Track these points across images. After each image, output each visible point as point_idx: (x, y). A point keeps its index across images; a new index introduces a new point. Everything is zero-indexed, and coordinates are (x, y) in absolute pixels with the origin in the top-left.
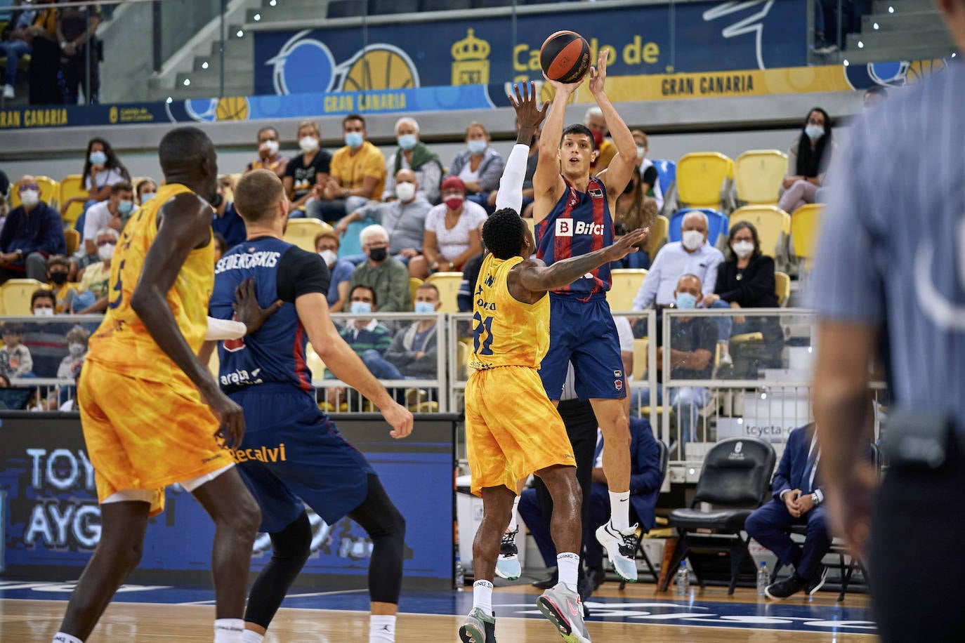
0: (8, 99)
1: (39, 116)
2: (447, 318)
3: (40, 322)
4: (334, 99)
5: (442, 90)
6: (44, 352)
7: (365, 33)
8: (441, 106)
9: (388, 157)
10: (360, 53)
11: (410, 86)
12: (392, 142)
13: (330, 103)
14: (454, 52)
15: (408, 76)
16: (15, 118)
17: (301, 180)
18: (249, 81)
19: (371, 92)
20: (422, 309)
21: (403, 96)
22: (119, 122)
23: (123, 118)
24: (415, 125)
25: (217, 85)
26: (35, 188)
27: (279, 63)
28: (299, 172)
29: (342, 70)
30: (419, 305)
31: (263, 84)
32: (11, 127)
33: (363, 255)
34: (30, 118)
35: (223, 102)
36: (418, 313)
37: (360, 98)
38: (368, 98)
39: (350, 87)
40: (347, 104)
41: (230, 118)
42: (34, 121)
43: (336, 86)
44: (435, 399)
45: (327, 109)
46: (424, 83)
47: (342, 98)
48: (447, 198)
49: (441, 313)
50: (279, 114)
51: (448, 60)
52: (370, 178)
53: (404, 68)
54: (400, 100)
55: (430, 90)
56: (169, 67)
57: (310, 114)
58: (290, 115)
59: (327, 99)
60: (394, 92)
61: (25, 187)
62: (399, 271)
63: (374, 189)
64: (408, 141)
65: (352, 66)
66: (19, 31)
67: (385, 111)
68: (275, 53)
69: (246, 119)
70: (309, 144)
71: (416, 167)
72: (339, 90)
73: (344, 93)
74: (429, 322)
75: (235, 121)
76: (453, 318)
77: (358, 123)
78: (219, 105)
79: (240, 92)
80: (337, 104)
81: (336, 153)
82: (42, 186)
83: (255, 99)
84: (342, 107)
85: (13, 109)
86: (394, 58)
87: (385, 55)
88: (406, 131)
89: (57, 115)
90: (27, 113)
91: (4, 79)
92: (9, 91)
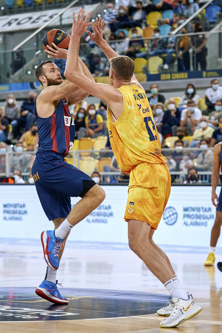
0: (166, 70)
1: (177, 76)
3: (178, 151)
16: (168, 76)
22: (207, 77)
23: (208, 75)
32: (167, 80)
34: (174, 76)
42: (175, 77)
66: (169, 45)
82: (176, 101)
85: (168, 73)
89: (184, 75)
90: (173, 75)
91: (164, 62)
92: (166, 67)
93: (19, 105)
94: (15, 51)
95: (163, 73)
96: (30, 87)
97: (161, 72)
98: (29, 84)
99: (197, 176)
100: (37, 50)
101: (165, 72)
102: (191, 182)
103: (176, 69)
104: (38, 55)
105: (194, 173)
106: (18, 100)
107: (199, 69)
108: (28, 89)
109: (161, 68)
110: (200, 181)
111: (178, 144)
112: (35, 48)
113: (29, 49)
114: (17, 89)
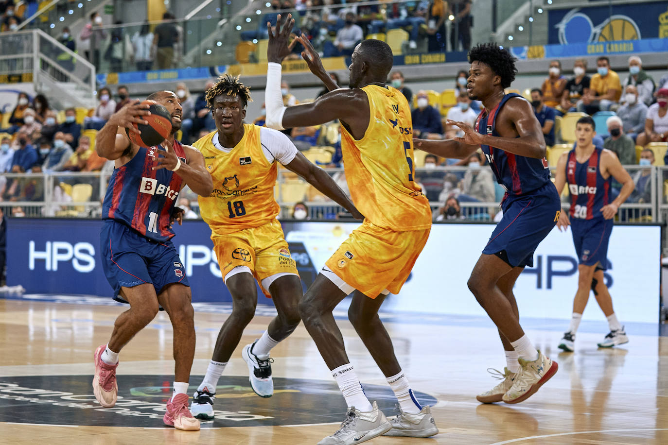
0: (413, 49)
1: (429, 58)
2: (657, 169)
3: (428, 172)
4: (593, 46)
5: (654, 41)
6: (431, 188)
7: (611, 9)
8: (654, 50)
9: (624, 78)
10: (607, 21)
11: (635, 39)
12: (626, 70)
13: (591, 49)
14: (660, 20)
15: (633, 32)
16: (416, 59)
17: (574, 92)
18: (545, 37)
19: (614, 42)
20: (644, 163)
21: (632, 44)
24: (639, 61)
25: (528, 39)
26: (425, 97)
27: (562, 27)
28: (573, 87)
29: (596, 30)
30: (642, 161)
31: (553, 38)
32: (415, 64)
33: (608, 134)
34: (425, 59)
35: (531, 49)
36: (641, 166)
37: (607, 45)
38: (612, 46)
39: (602, 40)
40: (600, 49)
41: (534, 57)
42: (427, 60)
43: (594, 39)
44: (650, 214)
45: (589, 52)
46: (643, 37)
47: (597, 46)
48: (660, 100)
49: (653, 167)
50: (562, 55)
51: (658, 24)
52: (612, 90)
53: (632, 29)
54: (630, 47)
55: (647, 41)
56: (501, 30)
57: (580, 54)
58: (569, 55)
59: (589, 47)
60: (627, 42)
61: (420, 97)
62: (629, 142)
63: (616, 95)
64: (635, 70)
65: (603, 28)
66: (419, 12)
67: (622, 52)
68: (559, 20)
69: (544, 58)
70: (579, 71)
71: (639, 82)
72: (596, 41)
73: (598, 43)
74: (648, 170)
75: (538, 59)
76: (661, 169)
77: (605, 62)
78: (529, 51)
79: (541, 43)
80: (595, 49)
81: (594, 77)
82: (430, 97)
83: (549, 47)
84: (598, 51)
85: (415, 54)
86: (627, 24)
87: (621, 22)
88: (635, 64)
89: (439, 57)
90: (423, 56)
91: (411, 38)
92: (413, 45)
93: (192, 100)
94: (190, 19)
95: (408, 54)
96: (211, 75)
97: (405, 52)
98: (207, 70)
99: (457, 209)
100: (221, 19)
101: (412, 52)
102: (449, 217)
103: (425, 48)
104: (222, 26)
105: (453, 204)
106: (192, 92)
107: (461, 49)
108: (206, 76)
109: (406, 46)
110: (462, 217)
111: (429, 160)
112: (218, 16)
113: (209, 17)
114: (191, 76)
